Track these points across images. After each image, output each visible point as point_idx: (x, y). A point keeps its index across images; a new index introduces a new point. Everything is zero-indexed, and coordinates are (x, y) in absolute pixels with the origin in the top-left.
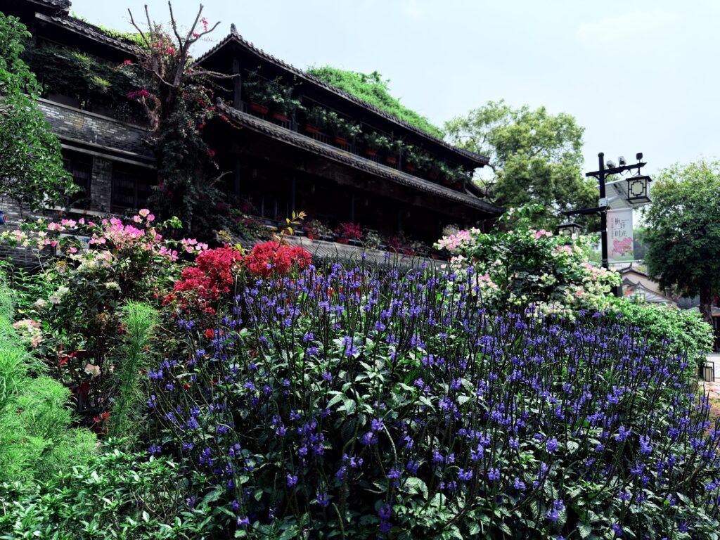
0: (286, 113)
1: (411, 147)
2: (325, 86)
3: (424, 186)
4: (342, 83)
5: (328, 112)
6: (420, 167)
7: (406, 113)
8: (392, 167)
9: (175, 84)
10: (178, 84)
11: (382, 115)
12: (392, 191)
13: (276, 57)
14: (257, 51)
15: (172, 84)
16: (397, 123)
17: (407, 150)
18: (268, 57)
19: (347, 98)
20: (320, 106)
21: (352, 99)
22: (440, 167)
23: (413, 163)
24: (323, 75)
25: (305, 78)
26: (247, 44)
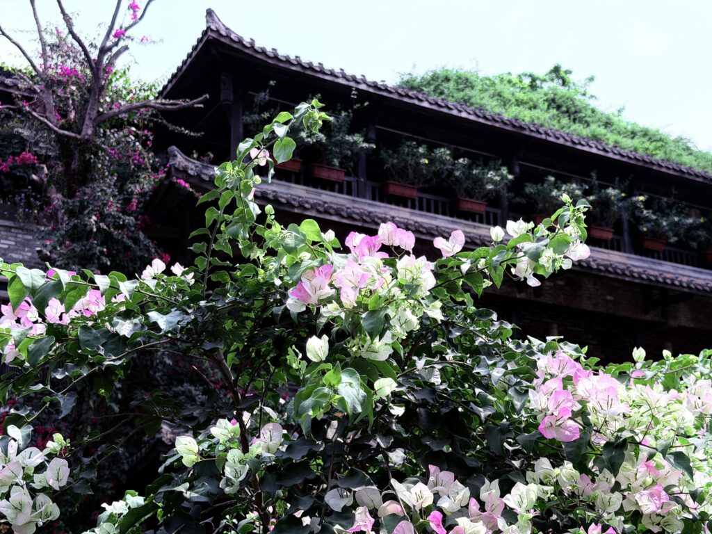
0: (336, 162)
1: (641, 198)
2: (420, 100)
3: (685, 279)
6: (673, 240)
7: (633, 134)
8: (606, 248)
9: (83, 133)
10: (90, 132)
11: (561, 141)
12: (609, 298)
13: (305, 60)
15: (79, 133)
16: (601, 153)
17: (634, 206)
18: (288, 61)
19: (472, 118)
20: (413, 139)
21: (485, 118)
23: (656, 234)
24: (429, 84)
25: (371, 90)
26: (240, 42)
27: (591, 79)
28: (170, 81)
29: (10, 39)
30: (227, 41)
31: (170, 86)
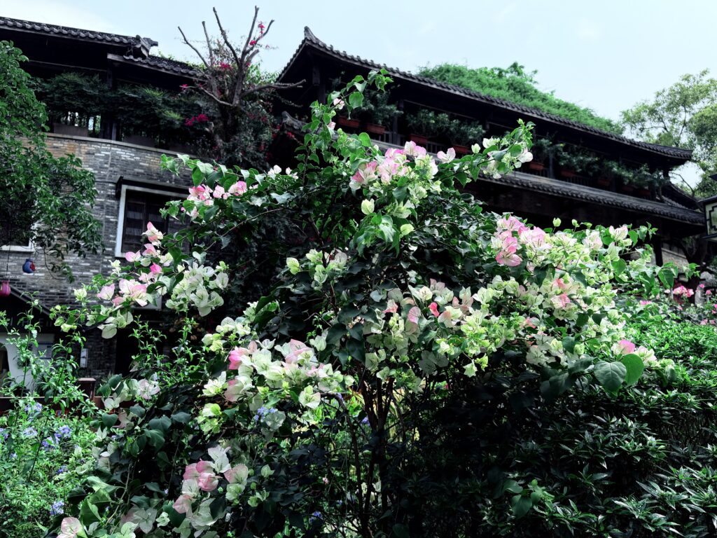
0: (380, 122)
1: (562, 145)
2: (431, 84)
3: (584, 194)
4: (461, 79)
5: (436, 114)
6: (579, 170)
7: (559, 106)
8: (539, 175)
9: (234, 103)
10: (237, 102)
11: (515, 110)
12: (539, 205)
14: (338, 53)
15: (231, 103)
16: (539, 117)
17: (557, 150)
18: (352, 59)
19: (463, 95)
20: (425, 108)
21: (470, 95)
22: (612, 168)
23: (569, 167)
24: (437, 73)
25: (402, 77)
26: (324, 47)
27: (536, 72)
28: (283, 72)
29: (191, 46)
30: (316, 47)
31: (283, 75)
